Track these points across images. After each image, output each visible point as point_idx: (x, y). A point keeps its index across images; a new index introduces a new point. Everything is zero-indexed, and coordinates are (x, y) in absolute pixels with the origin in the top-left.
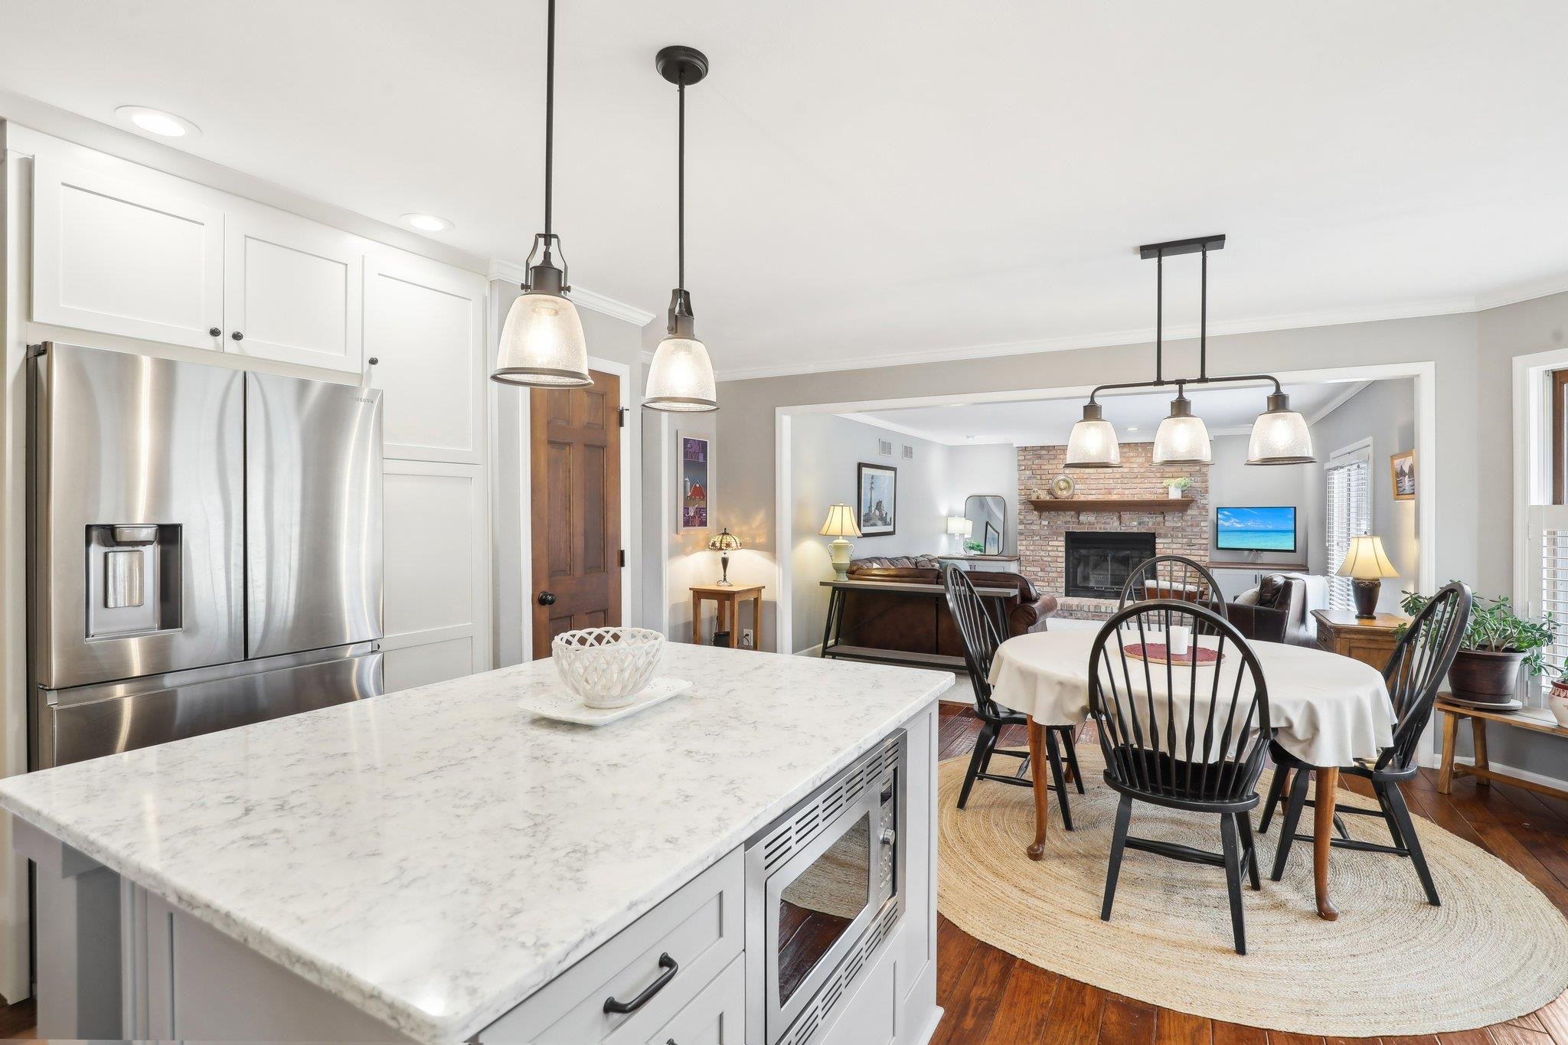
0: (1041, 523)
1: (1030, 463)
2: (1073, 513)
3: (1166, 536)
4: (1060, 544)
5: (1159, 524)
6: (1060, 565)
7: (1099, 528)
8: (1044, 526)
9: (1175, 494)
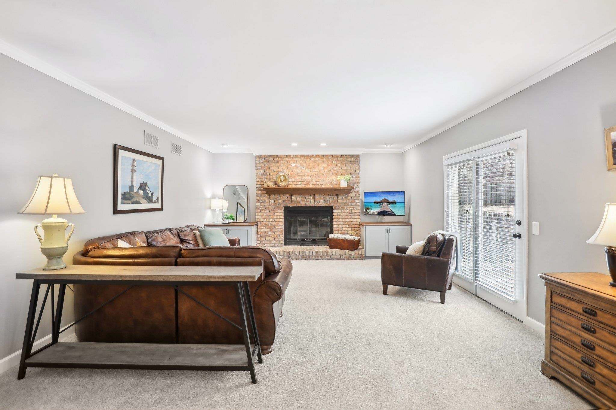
0: (269, 202)
1: (263, 165)
2: (288, 195)
3: (338, 209)
4: (280, 214)
5: (335, 201)
6: (281, 227)
7: (303, 204)
8: (272, 203)
9: (344, 185)
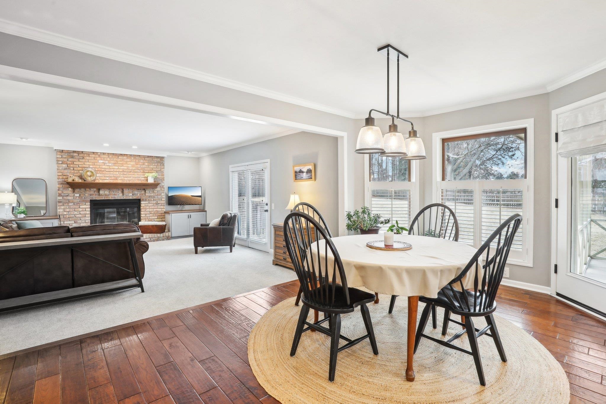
1: (66, 160)
2: (95, 189)
3: (146, 200)
4: (88, 206)
5: (142, 194)
6: (87, 218)
7: (110, 198)
8: (77, 197)
9: (151, 181)
